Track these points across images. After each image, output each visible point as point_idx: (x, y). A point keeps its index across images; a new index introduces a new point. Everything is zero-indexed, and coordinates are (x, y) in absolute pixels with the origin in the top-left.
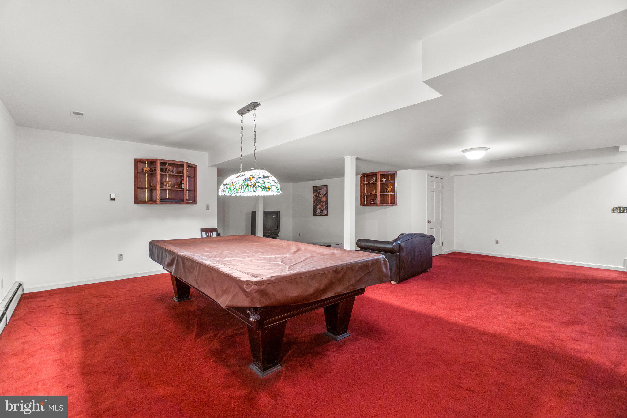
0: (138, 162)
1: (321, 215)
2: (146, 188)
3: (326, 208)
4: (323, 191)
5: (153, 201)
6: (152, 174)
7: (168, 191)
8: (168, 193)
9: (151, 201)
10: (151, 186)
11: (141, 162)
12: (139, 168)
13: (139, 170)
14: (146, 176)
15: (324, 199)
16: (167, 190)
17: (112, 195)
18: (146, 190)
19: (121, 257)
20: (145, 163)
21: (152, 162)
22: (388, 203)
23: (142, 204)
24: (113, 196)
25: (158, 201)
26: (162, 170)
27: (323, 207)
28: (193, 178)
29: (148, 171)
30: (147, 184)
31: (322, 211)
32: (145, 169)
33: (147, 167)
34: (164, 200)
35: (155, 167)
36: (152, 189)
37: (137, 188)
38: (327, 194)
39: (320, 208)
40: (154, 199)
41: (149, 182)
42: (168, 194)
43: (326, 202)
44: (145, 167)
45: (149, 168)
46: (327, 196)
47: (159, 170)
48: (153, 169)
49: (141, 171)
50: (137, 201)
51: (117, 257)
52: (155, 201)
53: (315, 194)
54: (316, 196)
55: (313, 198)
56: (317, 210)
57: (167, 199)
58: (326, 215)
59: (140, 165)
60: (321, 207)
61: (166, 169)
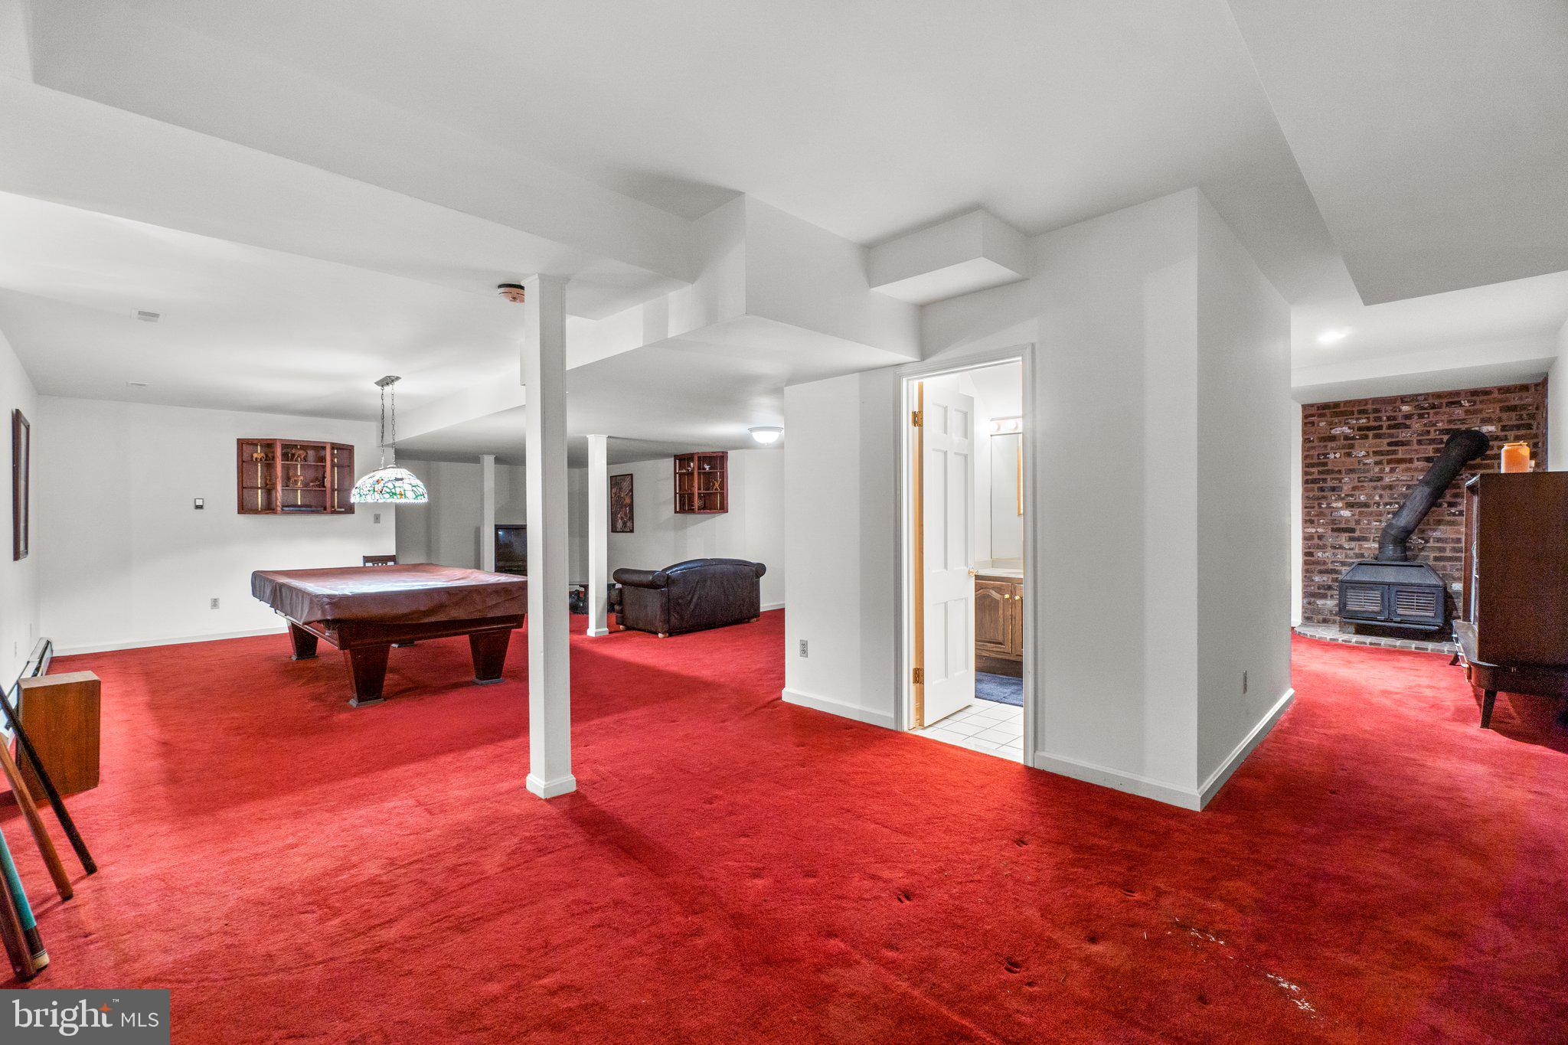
0: (242, 444)
1: (623, 532)
2: (258, 488)
3: (632, 518)
4: (626, 484)
5: (271, 509)
6: (269, 463)
7: (299, 491)
8: (299, 495)
9: (269, 508)
10: (267, 485)
11: (248, 444)
12: (244, 454)
13: (246, 457)
14: (259, 467)
15: (628, 501)
16: (297, 490)
17: (197, 500)
18: (260, 491)
19: (215, 603)
20: (257, 445)
21: (269, 445)
22: (716, 508)
23: (250, 516)
24: (199, 502)
25: (279, 509)
26: (285, 456)
27: (626, 515)
28: (348, 469)
29: (261, 460)
30: (259, 481)
31: (625, 524)
32: (255, 455)
33: (259, 451)
34: (291, 508)
35: (273, 452)
36: (269, 490)
37: (242, 487)
38: (631, 490)
39: (622, 518)
40: (273, 506)
41: (264, 477)
42: (299, 497)
43: (631, 506)
44: (257, 452)
45: (263, 455)
46: (632, 495)
47: (280, 457)
48: (270, 455)
49: (249, 458)
50: (244, 508)
51: (209, 603)
52: (274, 510)
53: (614, 490)
54: (615, 494)
55: (611, 498)
56: (617, 521)
57: (296, 506)
58: (632, 531)
59: (247, 449)
60: (623, 516)
61: (293, 455)
